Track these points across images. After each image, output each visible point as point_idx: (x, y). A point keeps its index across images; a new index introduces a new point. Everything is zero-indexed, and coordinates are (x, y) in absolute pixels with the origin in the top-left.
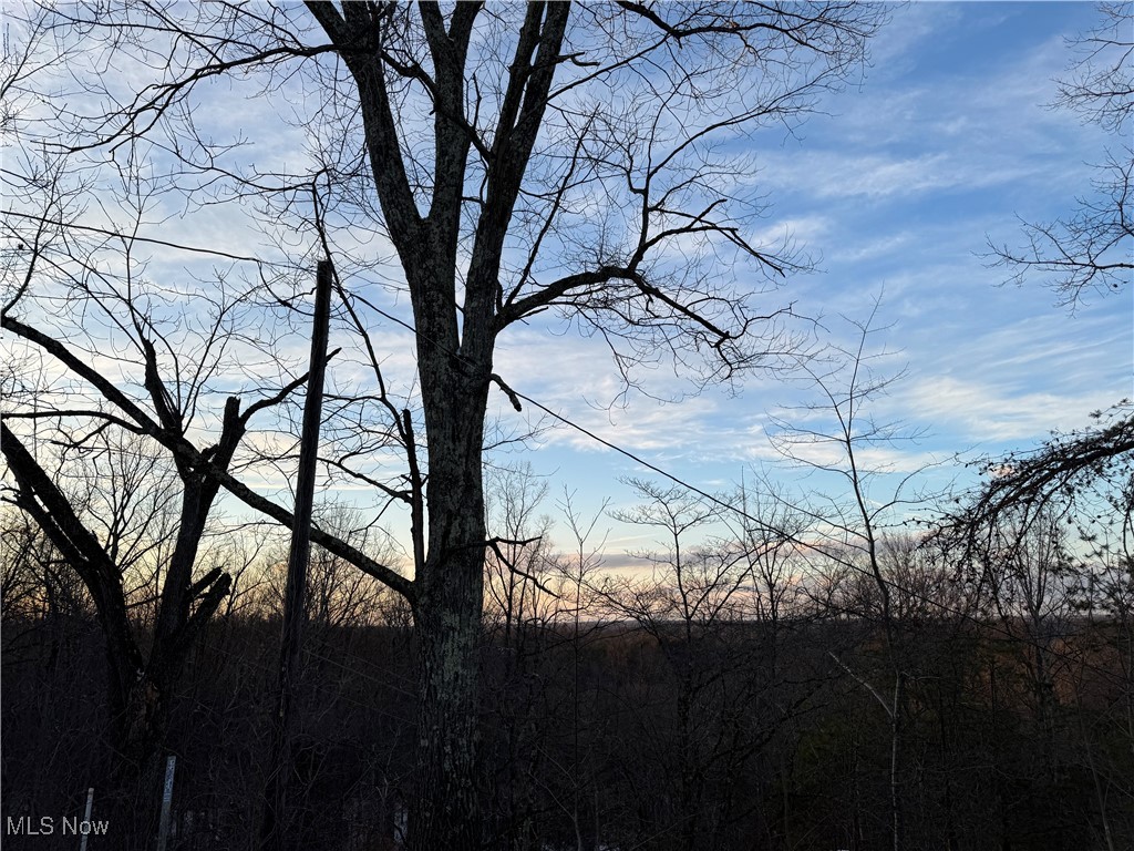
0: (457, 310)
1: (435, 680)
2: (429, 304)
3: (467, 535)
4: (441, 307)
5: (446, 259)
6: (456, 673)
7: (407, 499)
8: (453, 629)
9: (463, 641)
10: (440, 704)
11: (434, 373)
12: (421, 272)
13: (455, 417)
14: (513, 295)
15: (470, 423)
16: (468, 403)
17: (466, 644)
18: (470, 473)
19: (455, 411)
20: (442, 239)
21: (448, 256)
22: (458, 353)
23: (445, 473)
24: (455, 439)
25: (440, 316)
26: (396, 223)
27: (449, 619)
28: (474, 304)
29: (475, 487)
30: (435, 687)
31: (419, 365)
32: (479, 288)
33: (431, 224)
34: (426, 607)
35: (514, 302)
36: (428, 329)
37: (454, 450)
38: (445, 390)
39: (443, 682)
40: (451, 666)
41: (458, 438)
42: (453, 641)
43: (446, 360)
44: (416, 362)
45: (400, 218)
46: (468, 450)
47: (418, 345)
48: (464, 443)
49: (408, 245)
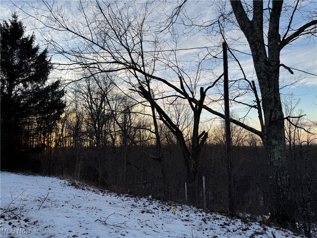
0: (265, 46)
1: (272, 160)
2: (256, 47)
3: (277, 117)
4: (260, 47)
5: (260, 31)
6: (279, 158)
7: (256, 108)
8: (276, 145)
9: (280, 148)
10: (275, 166)
11: (260, 68)
12: (252, 38)
13: (269, 81)
14: (285, 36)
15: (274, 81)
16: (273, 75)
17: (281, 150)
18: (276, 97)
19: (269, 78)
20: (258, 25)
21: (261, 30)
22: (267, 60)
23: (267, 98)
24: (269, 87)
25: (260, 50)
26: (242, 25)
27: (274, 142)
28: (271, 43)
29: (278, 101)
30: (272, 161)
31: (254, 67)
32: (273, 37)
33: (253, 22)
34: (266, 139)
35: (285, 38)
36: (256, 55)
37: (270, 91)
38: (264, 73)
39: (275, 160)
40: (277, 156)
41: (271, 87)
42: (276, 148)
43: (263, 63)
44: (254, 66)
45: (243, 23)
46: (274, 90)
47: (254, 60)
48: (273, 88)
49: (247, 30)
